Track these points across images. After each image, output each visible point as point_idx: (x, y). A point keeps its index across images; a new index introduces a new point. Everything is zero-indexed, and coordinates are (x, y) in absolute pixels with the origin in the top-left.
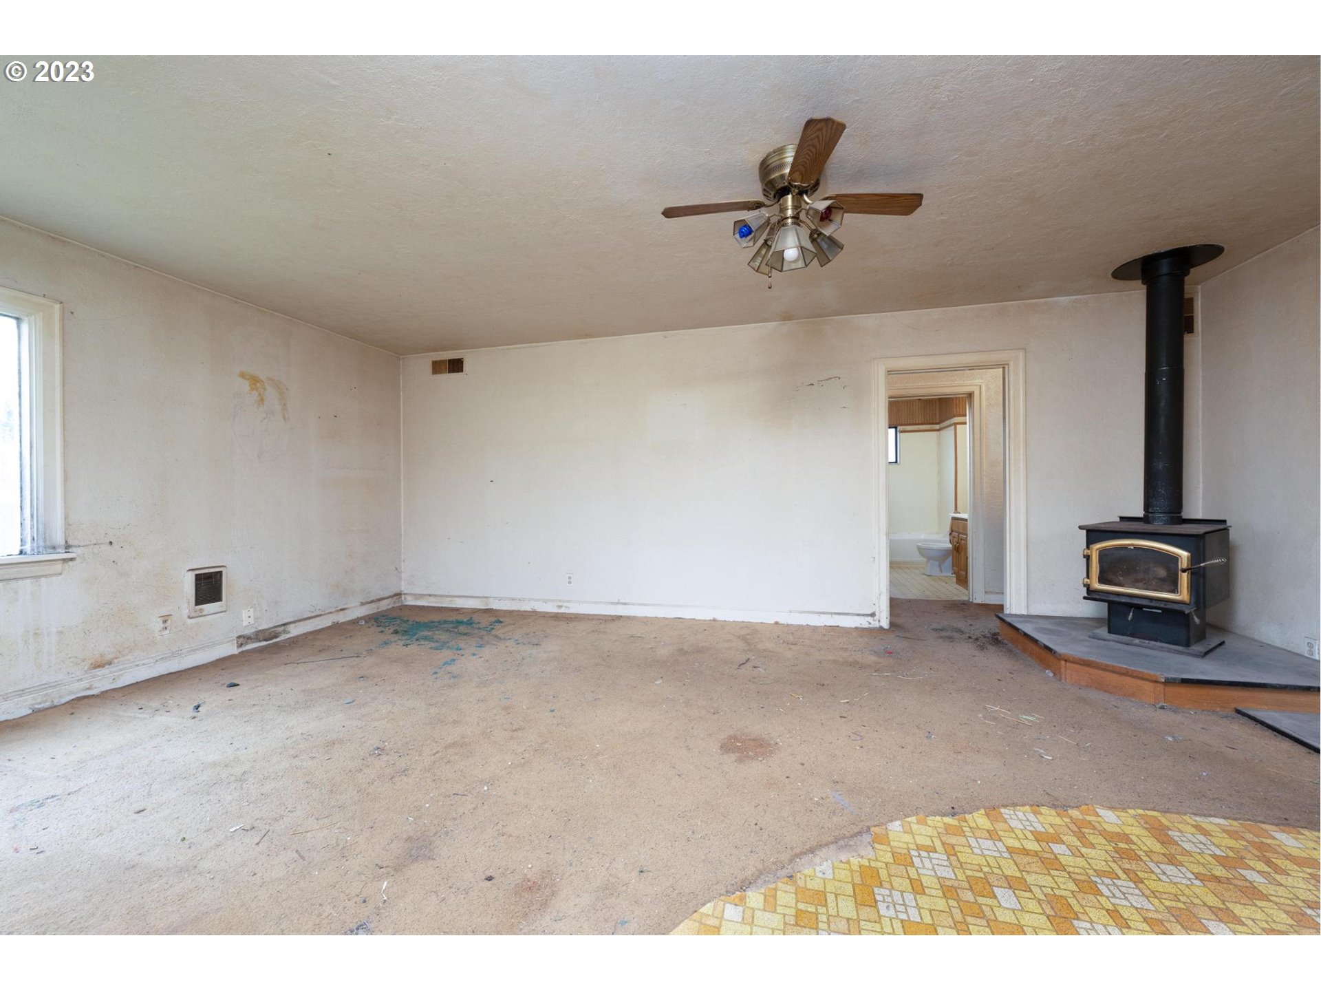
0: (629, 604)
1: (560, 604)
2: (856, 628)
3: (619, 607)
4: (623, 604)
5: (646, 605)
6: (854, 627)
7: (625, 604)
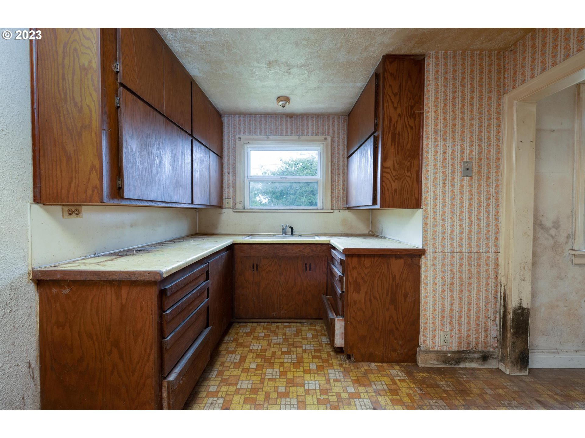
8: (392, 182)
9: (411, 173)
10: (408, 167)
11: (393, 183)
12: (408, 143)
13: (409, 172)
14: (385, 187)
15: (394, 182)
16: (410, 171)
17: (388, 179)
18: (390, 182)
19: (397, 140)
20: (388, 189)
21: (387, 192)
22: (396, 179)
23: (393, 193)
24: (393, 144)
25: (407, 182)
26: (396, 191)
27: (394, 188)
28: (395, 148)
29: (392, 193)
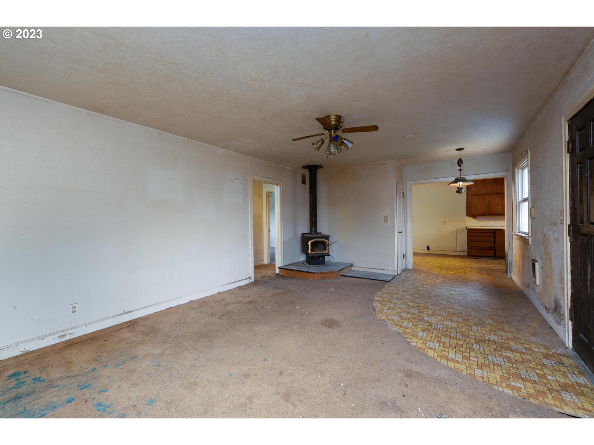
0: (134, 311)
1: (63, 334)
2: (246, 285)
3: (126, 315)
4: (128, 312)
5: (147, 307)
6: (244, 284)
7: (131, 312)
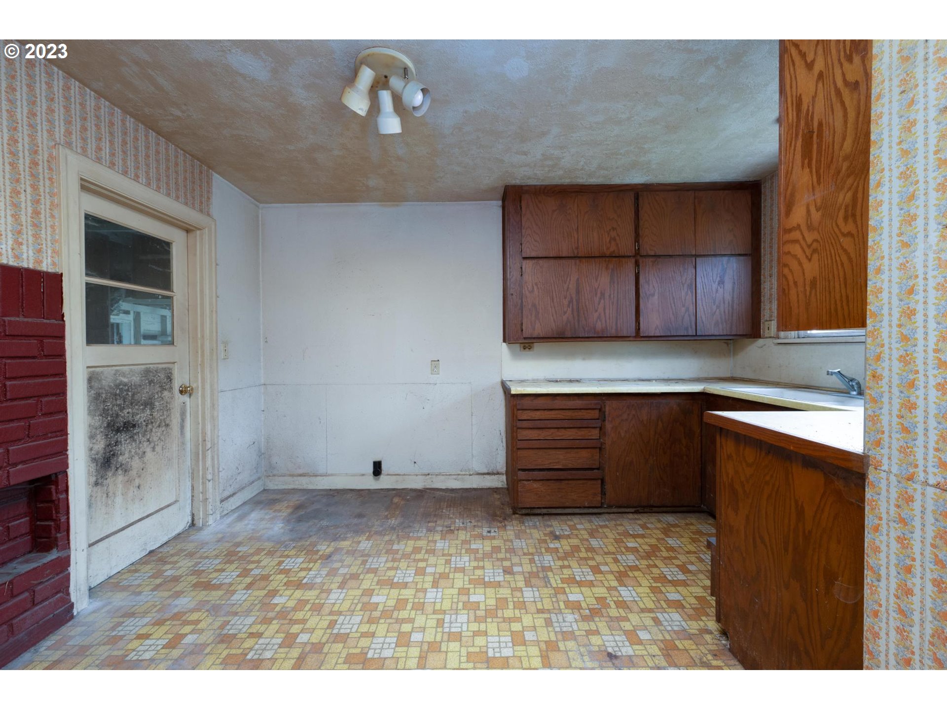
8: (804, 260)
9: (855, 222)
10: (847, 206)
11: (807, 266)
12: (844, 139)
13: (850, 220)
14: (790, 278)
15: (810, 260)
16: (854, 215)
17: (795, 256)
18: (800, 264)
19: (815, 146)
20: (795, 283)
21: (793, 292)
22: (815, 251)
23: (808, 289)
24: (806, 161)
25: (845, 250)
26: (813, 283)
27: (809, 276)
28: (811, 172)
29: (805, 290)
